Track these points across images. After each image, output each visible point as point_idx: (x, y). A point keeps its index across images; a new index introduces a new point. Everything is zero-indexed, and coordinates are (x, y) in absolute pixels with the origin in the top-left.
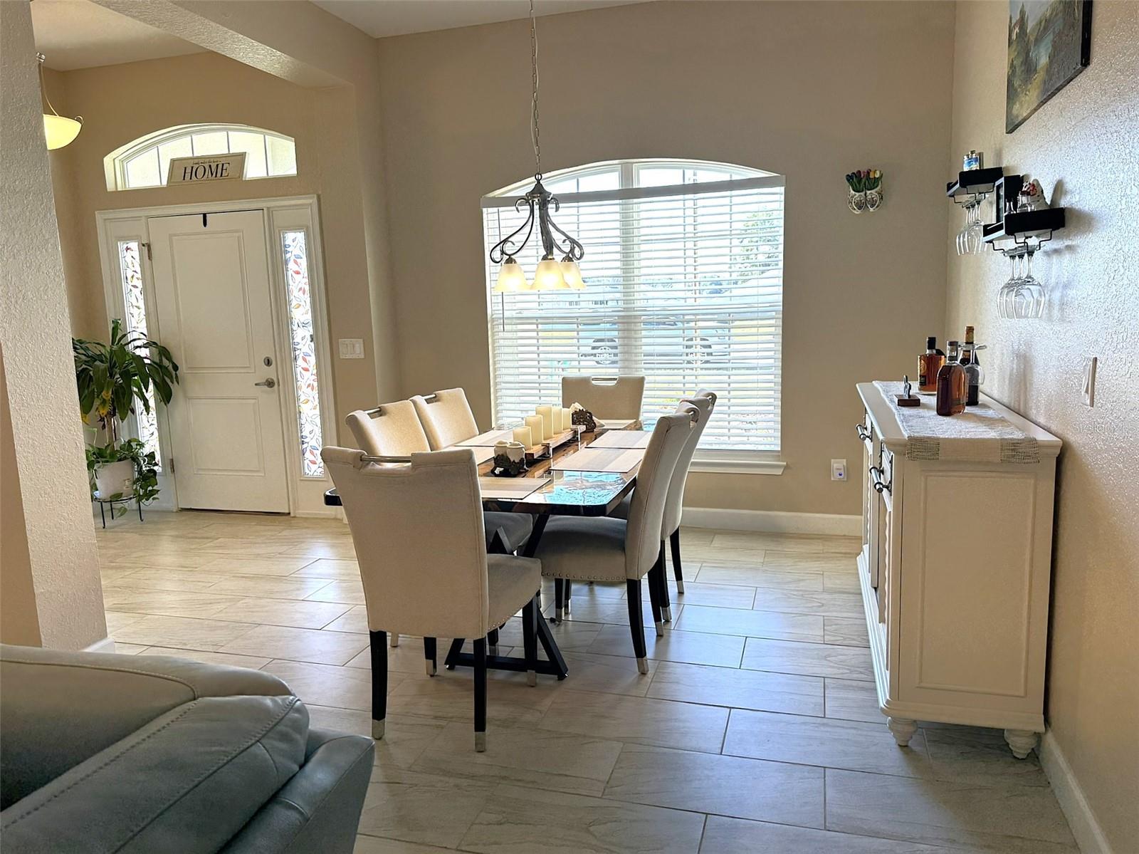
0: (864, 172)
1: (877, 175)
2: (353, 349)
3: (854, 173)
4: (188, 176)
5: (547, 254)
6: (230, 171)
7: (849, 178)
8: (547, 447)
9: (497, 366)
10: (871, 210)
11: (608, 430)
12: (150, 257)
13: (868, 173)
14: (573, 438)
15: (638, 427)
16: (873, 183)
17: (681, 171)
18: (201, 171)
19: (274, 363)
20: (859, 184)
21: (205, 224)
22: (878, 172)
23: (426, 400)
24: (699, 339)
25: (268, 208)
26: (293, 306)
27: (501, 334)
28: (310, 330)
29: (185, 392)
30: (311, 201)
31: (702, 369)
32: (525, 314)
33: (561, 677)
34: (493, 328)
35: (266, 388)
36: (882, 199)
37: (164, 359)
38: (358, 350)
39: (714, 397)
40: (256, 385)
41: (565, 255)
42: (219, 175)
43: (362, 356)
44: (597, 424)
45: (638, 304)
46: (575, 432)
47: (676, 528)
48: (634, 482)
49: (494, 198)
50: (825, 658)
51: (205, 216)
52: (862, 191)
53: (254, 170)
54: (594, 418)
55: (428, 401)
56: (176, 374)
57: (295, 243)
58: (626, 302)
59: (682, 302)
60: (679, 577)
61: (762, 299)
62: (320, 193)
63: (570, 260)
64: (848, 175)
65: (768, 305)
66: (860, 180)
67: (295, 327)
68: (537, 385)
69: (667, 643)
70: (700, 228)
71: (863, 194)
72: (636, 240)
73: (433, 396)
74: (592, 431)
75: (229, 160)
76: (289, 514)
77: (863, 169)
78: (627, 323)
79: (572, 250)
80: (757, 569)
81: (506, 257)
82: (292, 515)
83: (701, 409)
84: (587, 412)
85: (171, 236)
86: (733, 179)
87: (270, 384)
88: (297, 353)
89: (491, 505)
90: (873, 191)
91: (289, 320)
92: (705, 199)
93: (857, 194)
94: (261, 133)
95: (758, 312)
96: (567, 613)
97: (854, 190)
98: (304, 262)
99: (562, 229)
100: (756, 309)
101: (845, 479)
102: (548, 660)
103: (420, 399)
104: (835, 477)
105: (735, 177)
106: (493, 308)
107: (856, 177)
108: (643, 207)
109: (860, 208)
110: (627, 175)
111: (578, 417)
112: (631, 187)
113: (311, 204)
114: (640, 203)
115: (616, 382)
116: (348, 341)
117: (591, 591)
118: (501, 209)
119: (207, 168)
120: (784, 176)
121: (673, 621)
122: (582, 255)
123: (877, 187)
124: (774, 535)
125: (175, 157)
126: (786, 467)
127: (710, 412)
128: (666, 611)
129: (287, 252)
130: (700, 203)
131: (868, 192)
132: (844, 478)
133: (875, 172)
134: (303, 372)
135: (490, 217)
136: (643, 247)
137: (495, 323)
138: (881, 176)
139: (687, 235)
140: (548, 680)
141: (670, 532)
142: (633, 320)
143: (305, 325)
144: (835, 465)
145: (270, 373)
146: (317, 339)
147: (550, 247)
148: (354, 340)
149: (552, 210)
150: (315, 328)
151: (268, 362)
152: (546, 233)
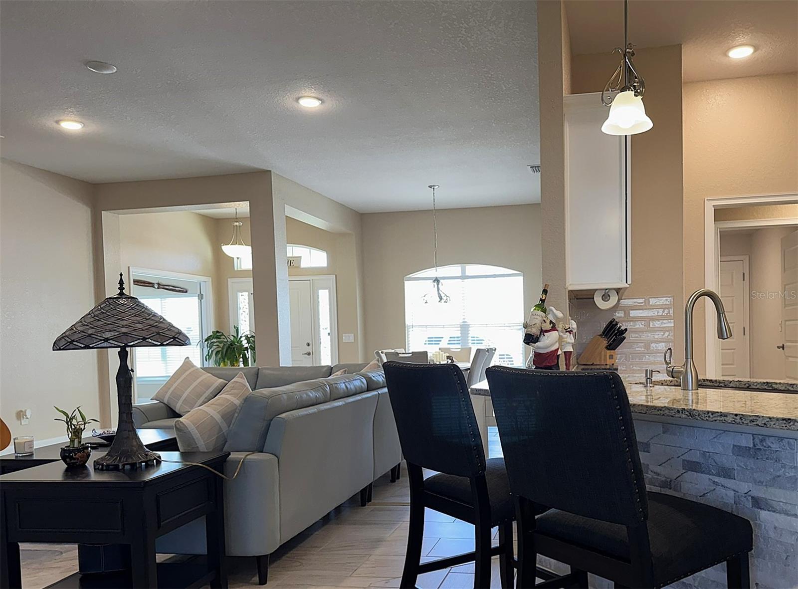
2: (348, 338)
5: (440, 301)
6: (295, 264)
19: (311, 345)
25: (312, 280)
26: (321, 321)
28: (328, 331)
30: (332, 277)
35: (306, 355)
38: (351, 339)
39: (496, 349)
40: (303, 354)
43: (353, 341)
44: (455, 361)
46: (448, 362)
49: (409, 277)
53: (304, 264)
54: (453, 358)
57: (324, 296)
62: (336, 274)
63: (446, 302)
67: (321, 330)
75: (293, 259)
78: (464, 328)
79: (447, 299)
81: (425, 301)
84: (451, 356)
87: (309, 354)
88: (322, 340)
91: (319, 326)
94: (309, 247)
99: (443, 292)
108: (469, 282)
110: (463, 271)
111: (448, 358)
112: (465, 275)
113: (332, 279)
115: (460, 349)
116: (346, 335)
118: (413, 282)
120: (523, 273)
122: (450, 301)
142: (466, 326)
143: (326, 329)
145: (309, 349)
146: (332, 334)
147: (441, 298)
148: (350, 334)
149: (440, 285)
150: (331, 330)
151: (308, 345)
152: (439, 293)
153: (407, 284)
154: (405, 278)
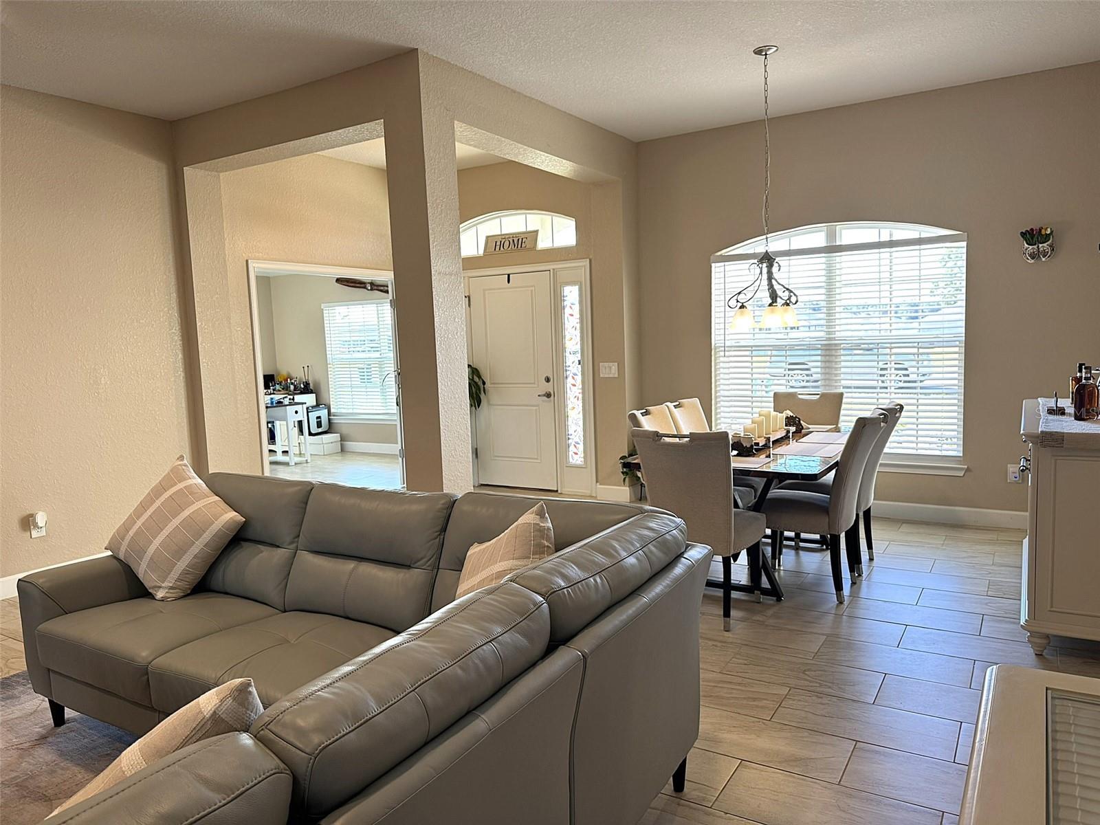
0: (1036, 230)
1: (1049, 231)
2: (609, 370)
3: (1027, 231)
4: (498, 247)
5: (773, 302)
6: (528, 244)
7: (1023, 234)
8: (768, 439)
9: (718, 383)
10: (1044, 259)
11: (812, 432)
12: (469, 306)
13: (1040, 230)
14: (786, 435)
15: (837, 430)
16: (1046, 238)
17: (878, 230)
18: (507, 244)
19: (552, 380)
20: (1032, 239)
21: (509, 282)
22: (1049, 230)
23: (674, 406)
24: (893, 363)
25: (554, 269)
26: (566, 339)
27: (722, 359)
28: (579, 356)
29: (488, 401)
30: (584, 264)
31: (895, 393)
32: (743, 343)
33: (779, 600)
34: (715, 354)
35: (545, 398)
36: (1053, 250)
37: (475, 377)
38: (613, 371)
39: (902, 407)
40: (539, 396)
41: (784, 301)
42: (519, 246)
43: (616, 376)
44: (804, 427)
45: (838, 334)
46: (788, 432)
47: (869, 507)
48: (837, 464)
49: (721, 255)
50: (986, 604)
51: (509, 275)
52: (1035, 245)
53: (543, 243)
54: (802, 422)
55: (675, 407)
56: (484, 388)
57: (572, 295)
58: (829, 333)
59: (877, 333)
60: (870, 546)
61: (946, 331)
62: (591, 257)
63: (788, 305)
64: (1022, 232)
65: (952, 336)
66: (1032, 236)
67: (567, 354)
68: (750, 399)
69: (859, 588)
70: (894, 274)
71: (1035, 247)
72: (838, 285)
73: (678, 403)
74: (800, 432)
75: (526, 235)
76: (557, 491)
77: (1036, 226)
78: (829, 351)
79: (789, 299)
80: (938, 548)
81: (740, 305)
82: (559, 492)
83: (891, 416)
84: (796, 417)
85: (484, 290)
86: (922, 236)
87: (548, 395)
88: (568, 373)
89: (738, 472)
90: (1045, 245)
91: (564, 349)
92: (899, 252)
93: (1031, 247)
94: (550, 215)
95: (943, 342)
96: (779, 565)
97: (1027, 244)
98: (577, 308)
99: (781, 283)
100: (941, 339)
101: (1020, 482)
102: (770, 587)
103: (671, 405)
104: (1011, 478)
105: (924, 235)
106: (716, 338)
107: (1029, 234)
108: (844, 258)
109: (1033, 258)
110: (831, 235)
111: (790, 421)
112: (834, 244)
113: (585, 266)
114: (841, 256)
115: (819, 396)
116: (606, 364)
117: (797, 554)
118: (726, 263)
119: (511, 242)
120: (966, 234)
121: (864, 575)
122: (797, 302)
123: (1048, 241)
124: (955, 526)
125: (488, 235)
126: (968, 470)
127: (898, 418)
128: (859, 567)
129: (564, 300)
130: (894, 255)
131: (1041, 245)
132: (1019, 480)
133: (1046, 229)
134: (572, 387)
135: (718, 270)
136: (843, 290)
137: (717, 350)
138: (1052, 232)
139: (881, 280)
140: (770, 600)
141: (863, 508)
142: (833, 348)
143: (575, 353)
144: (1011, 469)
145: (548, 387)
146: (583, 363)
147: (774, 297)
148: (611, 364)
149: (775, 269)
150: (582, 355)
151: (548, 380)
152: (771, 286)
153: (717, 269)
154: (712, 257)
